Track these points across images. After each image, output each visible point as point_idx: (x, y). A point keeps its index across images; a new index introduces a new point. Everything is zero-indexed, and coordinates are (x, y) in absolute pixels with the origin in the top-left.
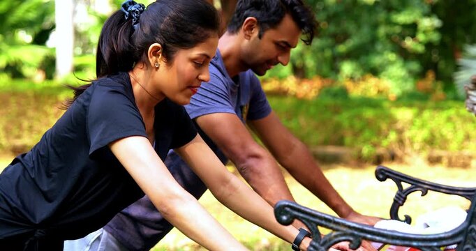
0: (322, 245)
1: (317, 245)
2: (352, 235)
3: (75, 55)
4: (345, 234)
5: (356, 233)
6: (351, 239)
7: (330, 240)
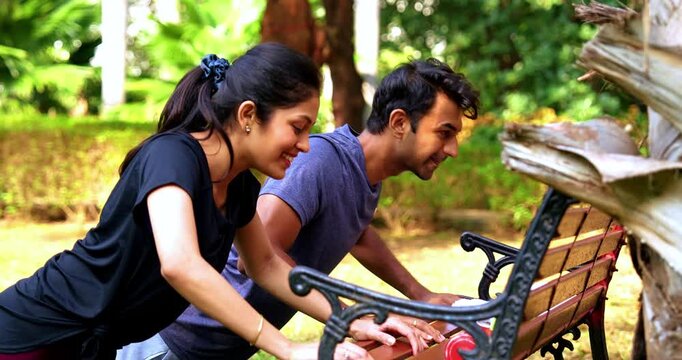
0: (344, 319)
1: (337, 319)
2: (377, 307)
3: (128, 77)
4: (369, 306)
5: (381, 305)
6: (376, 311)
7: (352, 313)
